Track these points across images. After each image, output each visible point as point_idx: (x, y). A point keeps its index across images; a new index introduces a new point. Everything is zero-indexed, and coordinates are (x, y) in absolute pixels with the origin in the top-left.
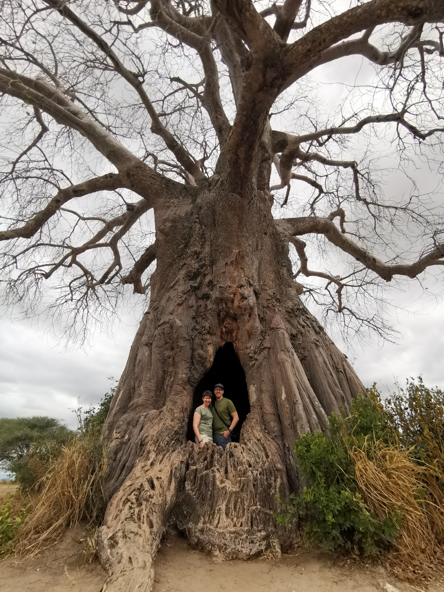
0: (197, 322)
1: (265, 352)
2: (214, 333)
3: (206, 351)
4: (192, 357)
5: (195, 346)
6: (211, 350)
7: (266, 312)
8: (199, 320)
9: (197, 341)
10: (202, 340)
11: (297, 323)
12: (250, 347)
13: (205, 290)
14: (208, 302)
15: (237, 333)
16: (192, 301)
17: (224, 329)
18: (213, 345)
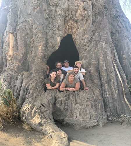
1: (94, 43)
2: (61, 29)
3: (56, 41)
5: (49, 37)
6: (59, 40)
7: (97, 17)
10: (53, 33)
11: (117, 25)
12: (85, 39)
15: (76, 30)
17: (67, 27)
18: (60, 37)
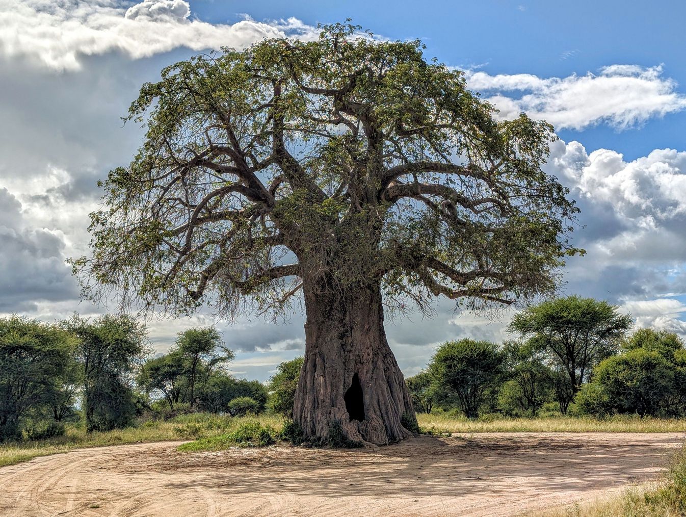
0: (345, 365)
2: (352, 370)
3: (349, 379)
4: (344, 383)
6: (351, 378)
8: (346, 364)
9: (347, 375)
13: (349, 347)
14: (351, 355)
15: (362, 371)
16: (342, 352)
18: (352, 376)
